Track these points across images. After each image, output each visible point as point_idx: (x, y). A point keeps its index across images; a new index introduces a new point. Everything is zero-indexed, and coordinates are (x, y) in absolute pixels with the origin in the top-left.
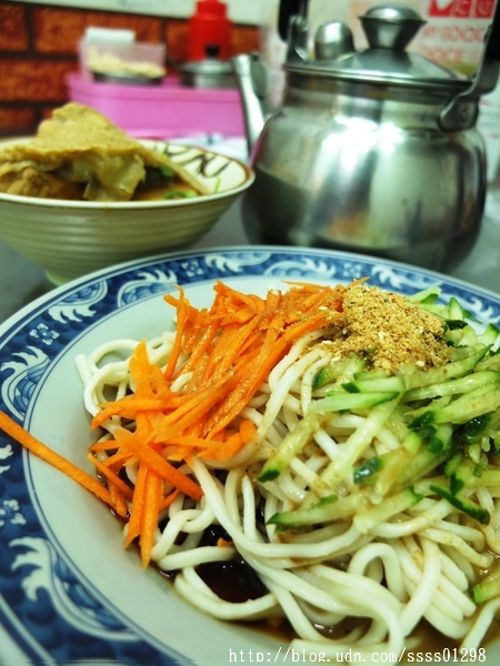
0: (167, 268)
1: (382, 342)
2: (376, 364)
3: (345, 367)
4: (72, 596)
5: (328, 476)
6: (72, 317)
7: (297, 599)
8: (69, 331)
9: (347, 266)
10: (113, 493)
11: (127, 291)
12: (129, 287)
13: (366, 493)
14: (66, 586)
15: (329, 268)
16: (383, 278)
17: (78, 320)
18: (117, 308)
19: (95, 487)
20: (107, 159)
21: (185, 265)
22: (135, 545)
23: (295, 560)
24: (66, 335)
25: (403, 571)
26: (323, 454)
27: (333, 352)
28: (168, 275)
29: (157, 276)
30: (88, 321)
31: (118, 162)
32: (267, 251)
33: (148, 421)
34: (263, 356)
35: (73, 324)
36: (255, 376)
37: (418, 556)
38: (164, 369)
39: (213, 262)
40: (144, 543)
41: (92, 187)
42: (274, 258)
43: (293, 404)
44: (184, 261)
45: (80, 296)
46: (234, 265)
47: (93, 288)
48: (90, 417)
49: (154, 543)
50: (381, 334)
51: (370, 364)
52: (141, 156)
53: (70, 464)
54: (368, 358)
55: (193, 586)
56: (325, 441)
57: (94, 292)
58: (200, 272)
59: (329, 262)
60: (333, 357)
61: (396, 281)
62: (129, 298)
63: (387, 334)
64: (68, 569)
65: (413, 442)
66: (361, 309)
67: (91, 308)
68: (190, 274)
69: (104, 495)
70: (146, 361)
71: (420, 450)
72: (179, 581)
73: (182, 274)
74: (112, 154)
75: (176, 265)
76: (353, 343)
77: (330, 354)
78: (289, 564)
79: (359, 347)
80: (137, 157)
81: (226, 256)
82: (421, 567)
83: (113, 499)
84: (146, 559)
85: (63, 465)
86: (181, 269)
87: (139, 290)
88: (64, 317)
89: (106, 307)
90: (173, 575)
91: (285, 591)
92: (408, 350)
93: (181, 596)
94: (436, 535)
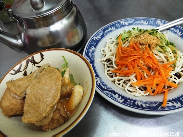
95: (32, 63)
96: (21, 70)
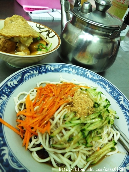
0: (36, 69)
1: (79, 110)
2: (77, 115)
3: (70, 115)
4: (12, 160)
5: (63, 139)
6: (13, 85)
7: (54, 159)
8: (12, 89)
9: (80, 71)
10: (21, 133)
11: (26, 76)
12: (27, 75)
13: (69, 144)
14: (11, 158)
15: (75, 71)
16: (88, 75)
17: (14, 86)
18: (24, 81)
19: (17, 131)
20: (23, 38)
21: (40, 68)
22: (25, 146)
23: (55, 152)
24: (12, 90)
25: (74, 156)
26: (62, 133)
27: (69, 110)
28: (36, 71)
29: (34, 72)
30: (17, 86)
31: (26, 39)
32: (61, 65)
33: (29, 119)
34: (54, 109)
35: (13, 87)
36: (52, 113)
37: (78, 154)
38: (33, 101)
39: (48, 67)
40: (27, 145)
41: (19, 43)
42: (63, 67)
43: (59, 121)
44: (41, 67)
45: (15, 78)
46: (53, 69)
47: (18, 76)
48: (16, 113)
49: (28, 145)
50: (79, 108)
51: (75, 115)
52: (32, 36)
53: (12, 127)
54: (75, 113)
55: (35, 155)
56: (64, 131)
57: (18, 77)
58: (44, 70)
59: (76, 69)
60: (69, 111)
61: (91, 76)
62: (26, 79)
63: (80, 108)
64: (12, 154)
65: (80, 134)
66: (76, 101)
67: (17, 82)
68: (42, 71)
69: (19, 133)
70: (29, 99)
71: (81, 136)
72: (32, 154)
73: (40, 71)
74: (24, 37)
75: (38, 68)
76: (73, 109)
77: (68, 110)
78: (54, 153)
79: (74, 110)
80: (31, 37)
81: (51, 66)
82: (78, 156)
83: (21, 134)
84: (27, 148)
85: (11, 127)
86: (40, 69)
87: (29, 76)
88: (11, 85)
89: (21, 81)
90: (31, 152)
91: (52, 157)
92: (84, 113)
93: (32, 157)
94: (82, 151)
95: (48, 33)
96: (41, 29)
